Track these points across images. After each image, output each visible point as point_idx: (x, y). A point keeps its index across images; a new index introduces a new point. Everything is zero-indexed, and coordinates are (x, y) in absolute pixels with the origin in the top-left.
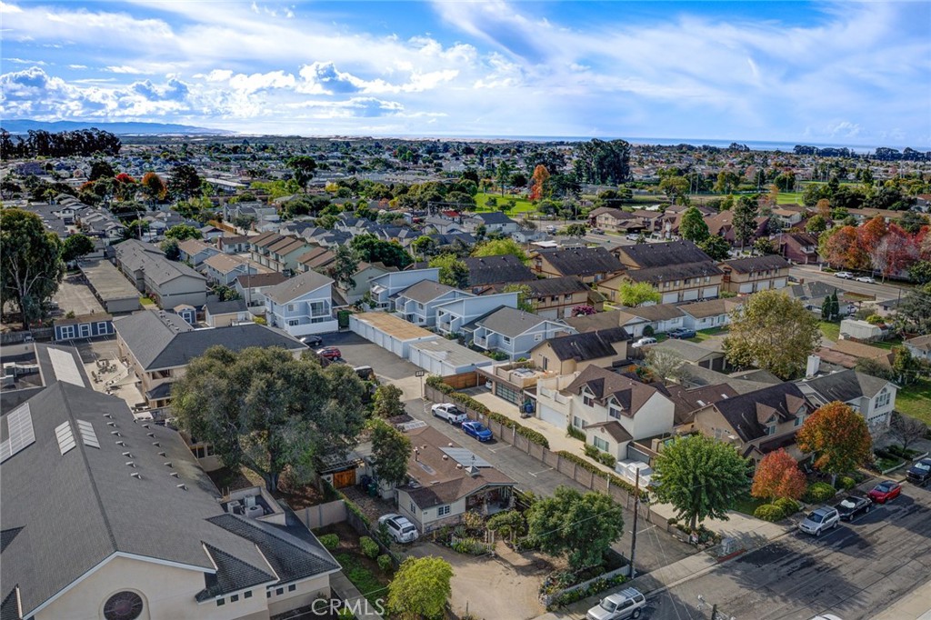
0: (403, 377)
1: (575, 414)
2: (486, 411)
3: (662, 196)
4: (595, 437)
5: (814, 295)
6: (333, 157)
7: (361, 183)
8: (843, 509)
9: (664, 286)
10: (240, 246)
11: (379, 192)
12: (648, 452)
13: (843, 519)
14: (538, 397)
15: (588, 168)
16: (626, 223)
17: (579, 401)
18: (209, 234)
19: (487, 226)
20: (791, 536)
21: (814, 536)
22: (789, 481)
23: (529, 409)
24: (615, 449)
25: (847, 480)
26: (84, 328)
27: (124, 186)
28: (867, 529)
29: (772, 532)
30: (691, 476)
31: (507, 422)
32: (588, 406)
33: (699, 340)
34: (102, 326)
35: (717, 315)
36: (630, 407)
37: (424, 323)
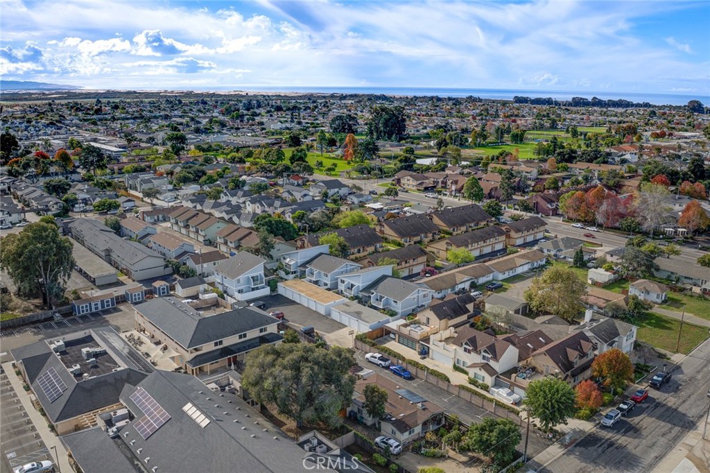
0: (333, 331)
1: (457, 357)
2: (403, 359)
3: (434, 151)
4: (475, 373)
5: (566, 247)
6: (175, 116)
7: (213, 146)
8: (621, 410)
9: (472, 246)
10: (158, 217)
11: (235, 158)
12: (509, 382)
13: (623, 415)
14: (431, 346)
15: (377, 128)
16: (422, 183)
17: (460, 350)
18: (125, 204)
19: (328, 191)
20: (597, 428)
21: (610, 427)
22: (595, 398)
23: (425, 353)
24: (489, 380)
25: (619, 390)
26: (95, 305)
27: (43, 162)
28: (635, 420)
29: (588, 427)
30: (550, 404)
31: (420, 367)
32: (467, 354)
33: (505, 290)
34: (108, 302)
35: (512, 269)
36: (496, 355)
37: (329, 286)
